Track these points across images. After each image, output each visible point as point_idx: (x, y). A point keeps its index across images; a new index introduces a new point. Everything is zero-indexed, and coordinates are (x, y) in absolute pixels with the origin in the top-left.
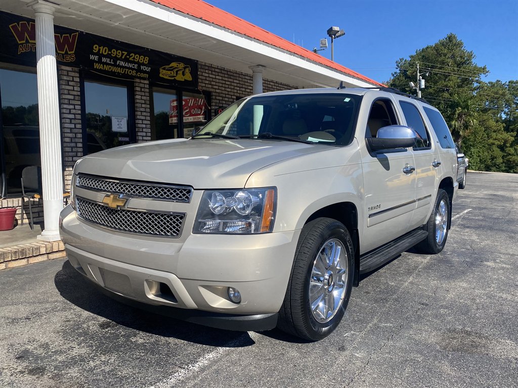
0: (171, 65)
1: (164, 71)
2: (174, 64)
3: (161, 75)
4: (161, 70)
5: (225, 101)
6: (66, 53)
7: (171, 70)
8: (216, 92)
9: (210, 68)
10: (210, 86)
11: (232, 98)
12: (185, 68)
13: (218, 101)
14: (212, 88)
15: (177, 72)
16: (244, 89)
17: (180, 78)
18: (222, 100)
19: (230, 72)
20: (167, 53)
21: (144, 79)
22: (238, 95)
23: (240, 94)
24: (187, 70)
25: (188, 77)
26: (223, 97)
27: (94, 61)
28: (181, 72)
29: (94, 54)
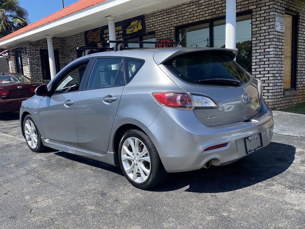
0: (131, 25)
1: (128, 30)
2: (132, 24)
3: (127, 33)
4: (127, 30)
5: (165, 34)
6: (98, 38)
7: (131, 28)
8: (158, 30)
9: (153, 14)
10: (153, 27)
11: (170, 30)
12: (138, 23)
13: (159, 36)
14: (155, 28)
15: (134, 27)
16: (181, 18)
17: (136, 30)
18: (162, 34)
19: (168, 9)
20: (129, 19)
21: (120, 38)
22: (176, 25)
23: (177, 23)
24: (139, 23)
25: (140, 27)
26: (162, 32)
27: (105, 37)
28: (136, 26)
29: (104, 34)
